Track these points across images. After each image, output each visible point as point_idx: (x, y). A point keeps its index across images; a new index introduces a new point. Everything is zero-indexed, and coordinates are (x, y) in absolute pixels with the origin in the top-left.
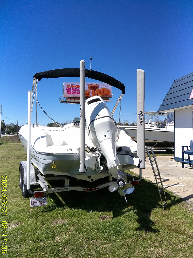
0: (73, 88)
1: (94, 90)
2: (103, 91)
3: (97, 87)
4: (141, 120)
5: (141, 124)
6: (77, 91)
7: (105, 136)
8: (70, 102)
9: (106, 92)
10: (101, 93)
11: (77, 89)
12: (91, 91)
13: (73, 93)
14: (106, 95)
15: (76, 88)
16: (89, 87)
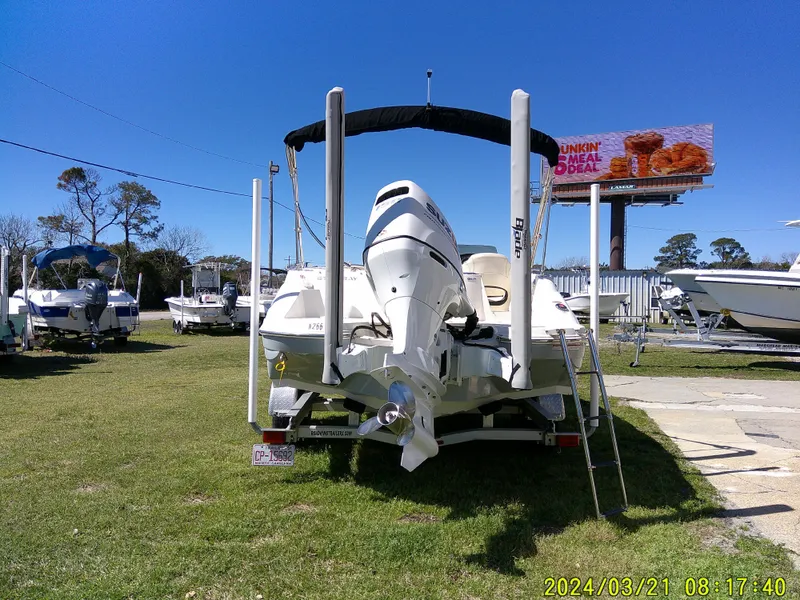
0: (573, 154)
1: (647, 153)
2: (681, 155)
3: (658, 143)
4: (518, 245)
5: (518, 257)
6: (585, 165)
7: (394, 290)
8: (561, 200)
9: (688, 158)
10: (670, 161)
11: (586, 157)
12: (634, 158)
13: (572, 169)
14: (692, 167)
15: (582, 153)
16: (627, 147)
